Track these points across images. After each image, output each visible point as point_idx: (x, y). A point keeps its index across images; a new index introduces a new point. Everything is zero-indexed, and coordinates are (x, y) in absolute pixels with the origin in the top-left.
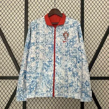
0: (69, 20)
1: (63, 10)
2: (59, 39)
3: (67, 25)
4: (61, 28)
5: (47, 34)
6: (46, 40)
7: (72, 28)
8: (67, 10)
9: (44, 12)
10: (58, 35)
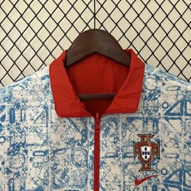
0: (160, 84)
1: (131, 34)
2: (117, 170)
3: (151, 103)
4: (123, 118)
5: (63, 145)
6: (58, 176)
7: (176, 123)
8: (146, 35)
9: (51, 44)
10: (112, 150)
